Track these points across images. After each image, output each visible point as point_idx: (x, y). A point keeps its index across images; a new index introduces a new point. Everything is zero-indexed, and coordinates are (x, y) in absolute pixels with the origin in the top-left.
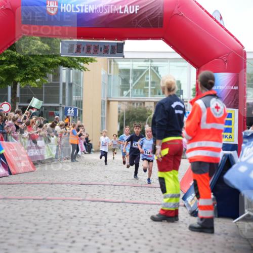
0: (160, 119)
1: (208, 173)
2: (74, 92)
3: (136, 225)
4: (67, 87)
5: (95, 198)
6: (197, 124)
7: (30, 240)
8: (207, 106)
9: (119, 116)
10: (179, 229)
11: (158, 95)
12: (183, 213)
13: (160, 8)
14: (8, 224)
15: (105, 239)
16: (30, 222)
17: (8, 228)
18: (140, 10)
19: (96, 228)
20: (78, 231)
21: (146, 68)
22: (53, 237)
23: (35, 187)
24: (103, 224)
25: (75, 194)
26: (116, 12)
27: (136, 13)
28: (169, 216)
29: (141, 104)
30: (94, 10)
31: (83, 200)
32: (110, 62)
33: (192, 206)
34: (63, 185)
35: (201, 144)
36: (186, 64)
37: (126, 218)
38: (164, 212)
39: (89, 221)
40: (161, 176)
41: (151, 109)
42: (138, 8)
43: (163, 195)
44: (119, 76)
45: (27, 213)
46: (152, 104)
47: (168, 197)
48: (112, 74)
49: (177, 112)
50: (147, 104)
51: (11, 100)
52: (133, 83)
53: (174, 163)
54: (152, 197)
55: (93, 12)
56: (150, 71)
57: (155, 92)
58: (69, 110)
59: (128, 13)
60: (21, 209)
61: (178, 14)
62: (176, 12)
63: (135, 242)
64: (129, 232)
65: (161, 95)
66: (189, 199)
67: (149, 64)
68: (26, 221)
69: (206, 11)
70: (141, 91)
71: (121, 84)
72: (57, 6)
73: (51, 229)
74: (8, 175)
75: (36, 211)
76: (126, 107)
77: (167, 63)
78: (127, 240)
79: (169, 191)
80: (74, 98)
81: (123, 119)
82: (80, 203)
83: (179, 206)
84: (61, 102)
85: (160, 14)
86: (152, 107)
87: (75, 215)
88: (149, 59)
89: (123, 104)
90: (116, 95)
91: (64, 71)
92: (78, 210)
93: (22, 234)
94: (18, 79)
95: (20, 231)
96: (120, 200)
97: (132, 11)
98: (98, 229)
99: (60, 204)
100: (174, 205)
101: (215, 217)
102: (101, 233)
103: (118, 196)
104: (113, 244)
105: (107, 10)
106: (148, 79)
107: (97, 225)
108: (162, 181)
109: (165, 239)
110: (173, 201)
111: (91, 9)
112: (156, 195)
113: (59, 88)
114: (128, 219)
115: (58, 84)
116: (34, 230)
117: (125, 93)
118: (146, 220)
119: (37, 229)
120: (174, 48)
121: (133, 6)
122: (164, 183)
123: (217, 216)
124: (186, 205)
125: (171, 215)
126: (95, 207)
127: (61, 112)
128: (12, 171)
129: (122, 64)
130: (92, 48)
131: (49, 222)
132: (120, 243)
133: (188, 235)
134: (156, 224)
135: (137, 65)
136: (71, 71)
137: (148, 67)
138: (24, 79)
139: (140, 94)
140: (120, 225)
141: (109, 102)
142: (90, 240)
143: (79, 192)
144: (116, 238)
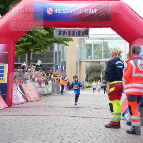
0: (109, 70)
1: (137, 101)
2: (61, 57)
3: (97, 130)
4: (58, 54)
5: (74, 115)
6: (130, 74)
7: (39, 138)
8: (136, 64)
9: (86, 70)
10: (120, 132)
11: (107, 58)
12: (123, 124)
13: (109, 10)
14: (27, 129)
15: (80, 138)
16: (38, 128)
17: (27, 131)
18: (98, 11)
19: (75, 131)
20: (65, 133)
21: (101, 43)
22: (51, 136)
23: (41, 109)
24: (79, 129)
25: (63, 113)
26: (85, 13)
27: (96, 13)
28: (115, 125)
29: (98, 63)
30: (73, 12)
31: (67, 116)
32: (81, 40)
33: (128, 119)
34: (56, 108)
35: (133, 85)
36: (124, 41)
37: (91, 126)
38: (112, 123)
39: (71, 128)
40: (110, 103)
41: (104, 66)
42: (97, 10)
43: (111, 113)
44: (86, 48)
45: (37, 123)
46: (104, 63)
47: (115, 114)
48: (82, 46)
49: (118, 67)
50: (101, 63)
51: (28, 61)
52: (94, 51)
53: (118, 96)
54: (105, 114)
55: (72, 13)
56: (103, 45)
57: (106, 56)
58: (59, 67)
59: (91, 13)
60: (33, 121)
61: (119, 13)
62: (118, 12)
63: (97, 140)
64: (93, 134)
65: (109, 58)
66: (126, 115)
67: (102, 40)
68: (36, 127)
69: (134, 12)
70: (98, 56)
71: (87, 52)
72: (52, 10)
73: (50, 132)
74: (26, 102)
75: (42, 122)
76: (90, 65)
77: (112, 40)
78: (92, 138)
79: (115, 111)
80: (62, 60)
81: (88, 71)
82: (65, 118)
83: (120, 120)
84: (54, 62)
85: (109, 13)
86: (104, 64)
87: (63, 124)
88: (102, 38)
89: (88, 63)
90: (84, 58)
91: (56, 45)
92: (64, 122)
93: (35, 135)
94: (32, 50)
95: (33, 133)
96: (88, 116)
97: (93, 12)
98: (76, 132)
99: (54, 118)
100: (118, 119)
101: (141, 126)
102: (78, 134)
103: (86, 114)
104: (84, 141)
105: (80, 12)
106: (102, 49)
107: (75, 130)
108: (111, 105)
109: (113, 138)
110: (117, 116)
111: (71, 11)
112: (107, 113)
113: (53, 54)
114: (92, 126)
115: (53, 53)
116: (41, 133)
117: (89, 57)
118: (103, 127)
119: (42, 132)
120: (116, 32)
121: (94, 10)
122: (112, 107)
123: (142, 125)
124: (124, 119)
125: (116, 124)
126: (74, 120)
127: (54, 68)
128: (28, 100)
129: (88, 41)
130: (72, 33)
131: (49, 128)
132: (88, 140)
133: (126, 136)
134: (108, 130)
135: (96, 42)
136: (60, 45)
137: (102, 42)
138: (35, 50)
139: (98, 57)
140: (88, 130)
141: (80, 62)
142: (72, 138)
143: (65, 111)
144: (86, 137)
